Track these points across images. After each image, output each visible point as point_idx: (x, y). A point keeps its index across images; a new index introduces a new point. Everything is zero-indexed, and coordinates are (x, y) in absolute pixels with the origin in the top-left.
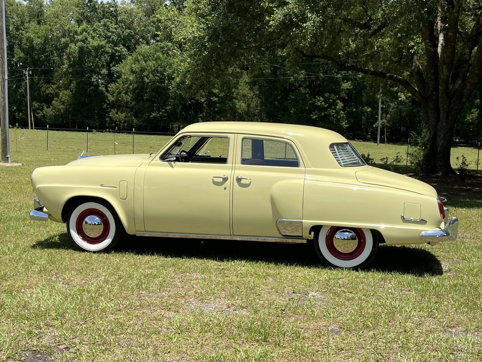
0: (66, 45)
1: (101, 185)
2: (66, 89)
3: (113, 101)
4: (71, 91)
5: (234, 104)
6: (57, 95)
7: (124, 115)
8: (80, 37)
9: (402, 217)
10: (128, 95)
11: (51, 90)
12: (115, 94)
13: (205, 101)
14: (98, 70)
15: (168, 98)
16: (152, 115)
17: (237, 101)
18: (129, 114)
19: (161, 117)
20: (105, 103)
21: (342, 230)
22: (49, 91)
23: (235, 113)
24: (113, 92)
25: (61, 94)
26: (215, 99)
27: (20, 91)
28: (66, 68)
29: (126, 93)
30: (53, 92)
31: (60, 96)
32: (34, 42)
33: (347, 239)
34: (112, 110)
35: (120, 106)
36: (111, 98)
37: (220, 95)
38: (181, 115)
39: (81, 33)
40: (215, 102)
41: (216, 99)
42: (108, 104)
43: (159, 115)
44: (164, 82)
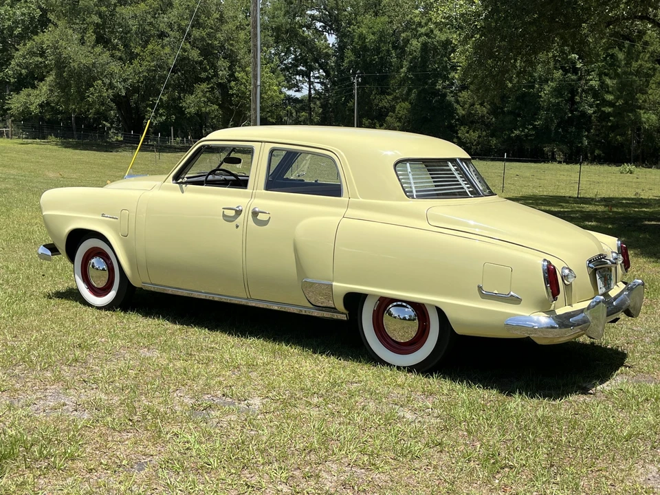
0: (407, 41)
1: (103, 215)
2: (404, 100)
3: (463, 116)
4: (410, 103)
5: (638, 117)
6: (393, 109)
7: (477, 134)
8: (423, 30)
9: (480, 288)
10: (484, 106)
11: (385, 102)
12: (467, 106)
13: (593, 113)
14: (445, 73)
15: (539, 108)
16: (513, 133)
17: (642, 112)
18: (484, 133)
19: (526, 136)
20: (454, 118)
21: (395, 304)
22: (384, 103)
23: (639, 129)
24: (465, 103)
25: (398, 107)
26: (608, 110)
27: (349, 105)
28: (404, 72)
29: (482, 104)
30: (387, 105)
31: (397, 110)
32: (367, 40)
33: (409, 320)
34: (462, 128)
35: (472, 122)
36: (461, 112)
37: (618, 104)
38: (557, 132)
39: (426, 24)
40: (609, 114)
41: (610, 110)
42: (458, 120)
43: (523, 133)
44: (533, 87)
